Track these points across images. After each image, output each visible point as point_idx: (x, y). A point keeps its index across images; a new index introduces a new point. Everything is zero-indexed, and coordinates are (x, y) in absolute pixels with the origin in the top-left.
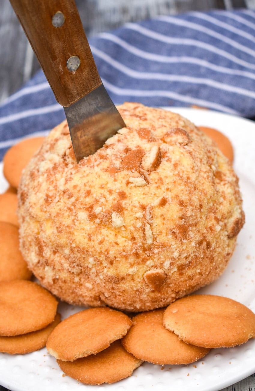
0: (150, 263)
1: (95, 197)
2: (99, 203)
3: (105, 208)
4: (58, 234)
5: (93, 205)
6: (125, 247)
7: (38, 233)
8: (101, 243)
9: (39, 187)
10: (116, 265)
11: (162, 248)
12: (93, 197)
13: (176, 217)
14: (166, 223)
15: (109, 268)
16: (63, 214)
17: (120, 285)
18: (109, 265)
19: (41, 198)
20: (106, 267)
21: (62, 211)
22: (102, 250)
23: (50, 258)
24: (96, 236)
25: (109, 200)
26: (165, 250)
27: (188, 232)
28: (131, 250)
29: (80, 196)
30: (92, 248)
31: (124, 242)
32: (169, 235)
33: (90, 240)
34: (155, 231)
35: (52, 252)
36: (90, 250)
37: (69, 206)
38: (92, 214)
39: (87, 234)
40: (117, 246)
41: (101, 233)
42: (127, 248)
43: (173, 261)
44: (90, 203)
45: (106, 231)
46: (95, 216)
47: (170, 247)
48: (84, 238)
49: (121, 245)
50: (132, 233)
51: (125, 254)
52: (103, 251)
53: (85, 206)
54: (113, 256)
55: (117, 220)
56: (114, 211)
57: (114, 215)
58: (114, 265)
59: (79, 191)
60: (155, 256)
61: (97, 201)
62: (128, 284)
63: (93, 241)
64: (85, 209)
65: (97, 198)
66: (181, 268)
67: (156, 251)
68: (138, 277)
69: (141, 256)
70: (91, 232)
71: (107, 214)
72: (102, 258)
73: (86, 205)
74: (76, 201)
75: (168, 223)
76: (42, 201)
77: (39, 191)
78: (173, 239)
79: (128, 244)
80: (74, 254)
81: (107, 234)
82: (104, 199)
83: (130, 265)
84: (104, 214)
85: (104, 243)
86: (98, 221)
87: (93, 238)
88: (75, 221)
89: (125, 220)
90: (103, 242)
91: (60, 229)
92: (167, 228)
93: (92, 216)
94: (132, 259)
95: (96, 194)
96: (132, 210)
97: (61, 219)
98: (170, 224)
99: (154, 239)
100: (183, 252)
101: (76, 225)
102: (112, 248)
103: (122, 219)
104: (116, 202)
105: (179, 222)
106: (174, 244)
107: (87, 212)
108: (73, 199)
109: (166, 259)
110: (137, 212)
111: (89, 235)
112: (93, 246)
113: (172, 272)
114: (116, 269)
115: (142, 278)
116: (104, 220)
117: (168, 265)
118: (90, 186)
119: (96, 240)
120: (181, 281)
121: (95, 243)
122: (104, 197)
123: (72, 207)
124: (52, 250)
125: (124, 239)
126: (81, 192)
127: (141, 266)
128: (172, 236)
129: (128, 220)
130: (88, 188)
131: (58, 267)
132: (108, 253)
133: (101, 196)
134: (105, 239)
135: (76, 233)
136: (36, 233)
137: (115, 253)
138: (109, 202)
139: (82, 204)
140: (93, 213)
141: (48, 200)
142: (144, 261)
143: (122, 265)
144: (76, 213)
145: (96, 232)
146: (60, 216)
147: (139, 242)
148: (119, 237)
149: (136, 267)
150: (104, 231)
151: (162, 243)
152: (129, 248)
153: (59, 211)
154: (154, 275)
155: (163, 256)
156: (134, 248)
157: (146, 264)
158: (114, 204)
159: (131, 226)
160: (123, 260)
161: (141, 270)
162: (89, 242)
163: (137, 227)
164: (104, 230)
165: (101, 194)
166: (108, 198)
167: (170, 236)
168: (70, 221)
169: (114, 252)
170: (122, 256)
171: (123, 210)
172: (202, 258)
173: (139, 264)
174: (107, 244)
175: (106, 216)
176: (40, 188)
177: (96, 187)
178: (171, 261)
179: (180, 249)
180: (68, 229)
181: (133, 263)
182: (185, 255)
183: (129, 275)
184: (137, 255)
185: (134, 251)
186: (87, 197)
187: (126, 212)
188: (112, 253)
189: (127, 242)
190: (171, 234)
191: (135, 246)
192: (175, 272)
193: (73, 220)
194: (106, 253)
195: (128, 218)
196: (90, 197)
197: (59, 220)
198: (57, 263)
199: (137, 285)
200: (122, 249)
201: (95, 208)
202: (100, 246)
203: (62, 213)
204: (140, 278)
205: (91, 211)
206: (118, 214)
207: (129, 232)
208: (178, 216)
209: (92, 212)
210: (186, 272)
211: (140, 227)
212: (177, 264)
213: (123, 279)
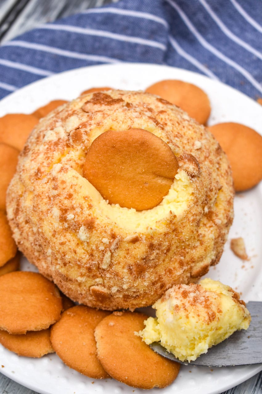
0: (99, 281)
1: (73, 204)
2: (74, 211)
3: (77, 218)
4: (33, 212)
5: (69, 209)
6: (81, 259)
7: (21, 196)
8: (62, 244)
9: (36, 155)
10: (68, 268)
11: (114, 276)
12: (71, 203)
13: (139, 257)
14: (127, 257)
15: (62, 267)
16: (43, 199)
17: (67, 284)
18: (62, 265)
19: (34, 168)
20: (59, 264)
21: (43, 195)
22: (60, 250)
23: (21, 223)
24: (60, 236)
25: (84, 212)
26: (116, 279)
27: (145, 273)
28: (86, 264)
29: (62, 194)
30: (53, 243)
31: (82, 254)
32: (125, 269)
33: (54, 236)
34: (114, 259)
35: (25, 220)
36: (51, 243)
37: (50, 196)
38: (63, 216)
39: (53, 230)
40: (74, 254)
41: (65, 236)
42: (82, 260)
43: (121, 289)
44: (66, 206)
45: (70, 236)
46: (66, 220)
47: (122, 278)
48: (50, 232)
49: (78, 255)
50: (93, 250)
51: (79, 264)
52: (61, 252)
53: (61, 206)
54: (68, 260)
55: (83, 234)
56: (84, 225)
57: (82, 228)
58: (66, 267)
59: (64, 189)
60: (106, 278)
61: (73, 208)
62: (74, 286)
63: (56, 238)
64: (60, 208)
65: (75, 206)
66: (126, 297)
67: (108, 275)
68: (85, 286)
69: (93, 273)
70: (57, 230)
71: (76, 224)
72: (58, 256)
73: (63, 205)
74: (57, 196)
75: (129, 259)
76: (32, 172)
77: (35, 160)
78: (128, 274)
79: (85, 257)
80: (39, 236)
81: (70, 240)
82: (81, 209)
83: (80, 274)
84: (74, 223)
85: (64, 246)
86: (66, 225)
87: (57, 236)
88: (49, 212)
89: (90, 238)
90: (64, 244)
91: (35, 209)
92: (126, 263)
93: (63, 219)
94: (83, 271)
95: (76, 202)
96: (101, 233)
97: (39, 202)
98: (131, 260)
99: (110, 266)
100: (133, 288)
101: (48, 216)
102: (69, 253)
103: (88, 235)
104: (90, 218)
105: (140, 262)
106: (126, 278)
107: (61, 212)
108: (55, 192)
109: (115, 285)
110: (105, 238)
111: (55, 231)
112: (55, 243)
113: (117, 296)
114: (67, 271)
115: (88, 288)
116: (72, 227)
117: (116, 291)
118: (75, 191)
119: (59, 239)
120: (124, 304)
121: (56, 241)
122: (82, 208)
123: (52, 199)
124: (26, 219)
125: (83, 251)
126: (64, 191)
127: (90, 280)
128: (127, 271)
129: (94, 239)
130: (72, 191)
131: (24, 234)
132: (64, 256)
133: (78, 206)
134: (67, 243)
135: (45, 222)
136: (18, 195)
137: (70, 259)
138: (83, 215)
139: (60, 202)
140: (65, 217)
141: (38, 174)
142: (95, 277)
143: (73, 271)
144: (52, 206)
145: (62, 233)
146: (39, 198)
147: (96, 260)
148: (79, 247)
149: (85, 278)
150: (69, 236)
151: (116, 272)
152: (84, 261)
153: (41, 194)
154: (99, 293)
155: (113, 282)
156: (89, 263)
157: (95, 280)
158: (87, 219)
159: (95, 245)
160: (76, 267)
161: (89, 282)
162: (52, 238)
163: (99, 248)
164: (69, 234)
165: (80, 204)
166: (84, 211)
167: (126, 271)
168: (45, 208)
169: (70, 257)
170: (76, 264)
171: (93, 228)
172: (152, 295)
173: (89, 277)
174: (67, 248)
175: (75, 226)
176: (37, 157)
177: (80, 194)
178: (119, 289)
179: (131, 284)
180: (41, 214)
181: (84, 274)
182: (135, 290)
183: (77, 281)
184: (89, 269)
185: (88, 265)
186: (67, 199)
187: (94, 232)
188: (68, 257)
189: (85, 255)
190: (127, 269)
191: (90, 261)
192: (120, 297)
193: (48, 210)
194: (63, 255)
195: (94, 237)
196: (69, 200)
197: (37, 201)
198: (25, 231)
199: (83, 290)
200: (78, 258)
201: (68, 213)
202: (60, 246)
203: (43, 197)
204: (86, 287)
205: (63, 214)
206: (87, 230)
207: (90, 248)
208: (142, 257)
209: (65, 215)
210: (130, 301)
211: (102, 250)
212: (124, 294)
213: (71, 280)
